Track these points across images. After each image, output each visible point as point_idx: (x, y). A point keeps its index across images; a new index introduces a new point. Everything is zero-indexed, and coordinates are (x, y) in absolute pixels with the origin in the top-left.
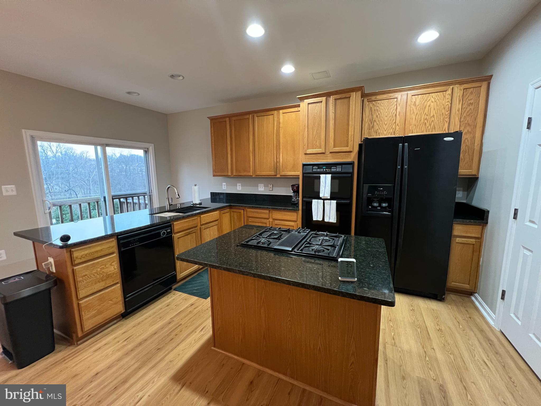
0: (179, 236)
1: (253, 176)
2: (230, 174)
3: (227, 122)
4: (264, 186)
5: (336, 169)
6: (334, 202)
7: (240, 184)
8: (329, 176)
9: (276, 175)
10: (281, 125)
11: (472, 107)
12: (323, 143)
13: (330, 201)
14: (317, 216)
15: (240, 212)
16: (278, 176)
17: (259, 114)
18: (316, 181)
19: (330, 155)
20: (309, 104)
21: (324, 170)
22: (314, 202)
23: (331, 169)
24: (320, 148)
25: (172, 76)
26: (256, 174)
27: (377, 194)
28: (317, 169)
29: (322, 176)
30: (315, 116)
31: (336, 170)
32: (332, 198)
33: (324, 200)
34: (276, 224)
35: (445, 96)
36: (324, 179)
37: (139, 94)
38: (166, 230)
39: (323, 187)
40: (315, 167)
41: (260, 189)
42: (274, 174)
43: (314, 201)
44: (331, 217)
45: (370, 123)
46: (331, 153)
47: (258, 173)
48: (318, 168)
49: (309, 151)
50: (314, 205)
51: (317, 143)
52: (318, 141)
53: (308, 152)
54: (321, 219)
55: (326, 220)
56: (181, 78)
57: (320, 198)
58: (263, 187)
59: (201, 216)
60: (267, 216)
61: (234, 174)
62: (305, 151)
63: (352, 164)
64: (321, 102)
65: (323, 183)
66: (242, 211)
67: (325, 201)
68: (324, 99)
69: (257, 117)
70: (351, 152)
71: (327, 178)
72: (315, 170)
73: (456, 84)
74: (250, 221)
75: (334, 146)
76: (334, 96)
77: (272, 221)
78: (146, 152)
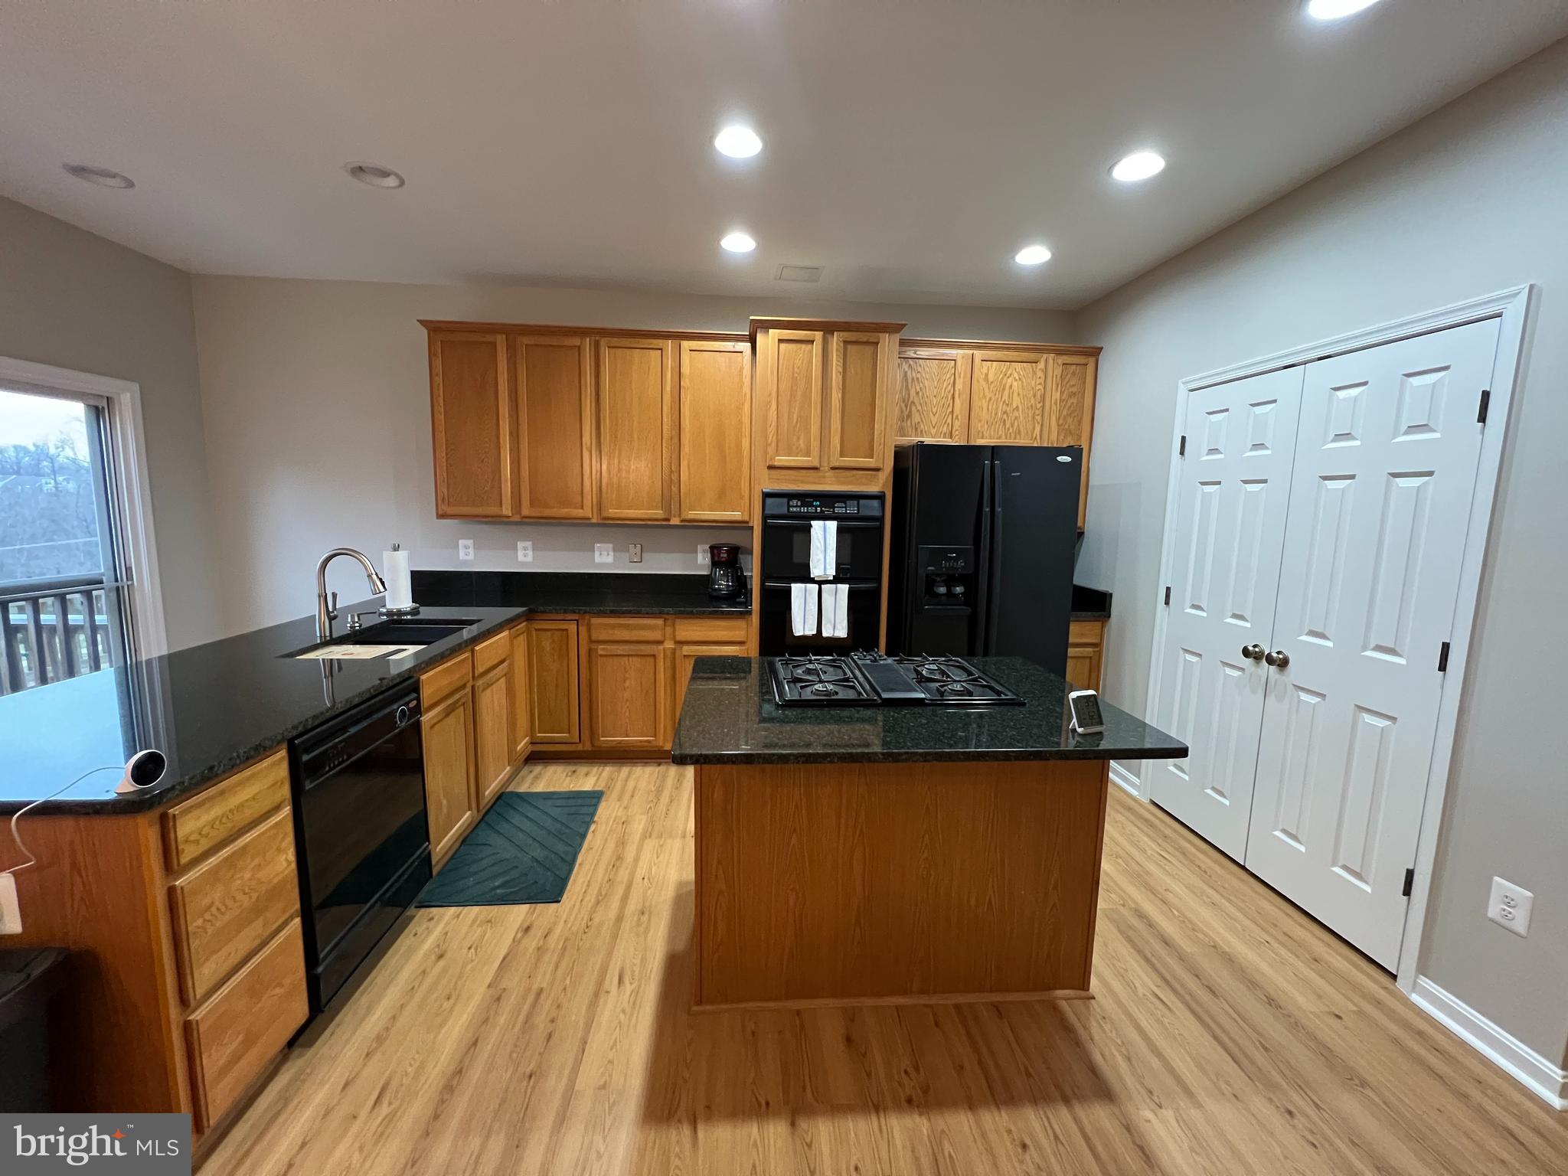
0: (433, 722)
1: (594, 521)
2: (506, 510)
3: (499, 348)
4: (614, 550)
5: (846, 507)
6: (844, 588)
7: (529, 544)
8: (832, 526)
9: (668, 520)
10: (685, 383)
11: (1074, 400)
12: (815, 444)
13: (834, 586)
14: (802, 625)
15: (567, 630)
16: (675, 521)
17: (615, 341)
18: (797, 538)
19: (830, 473)
20: (780, 341)
21: (816, 509)
22: (797, 589)
23: (834, 508)
24: (808, 454)
25: (359, 171)
26: (605, 515)
27: (945, 567)
28: (800, 507)
29: (817, 526)
30: (796, 375)
31: (846, 510)
32: (837, 580)
33: (820, 583)
34: (685, 656)
35: (1034, 373)
36: (822, 533)
37: (130, 184)
38: (406, 704)
39: (819, 552)
40: (794, 502)
41: (598, 559)
42: (663, 517)
43: (795, 587)
44: (837, 627)
45: (903, 405)
46: (833, 468)
47: (613, 512)
48: (803, 505)
49: (782, 460)
50: (797, 597)
51: (801, 442)
52: (802, 437)
53: (777, 464)
54: (811, 631)
55: (826, 633)
56: (392, 181)
57: (813, 581)
58: (611, 553)
59: (477, 648)
60: (656, 635)
61: (525, 512)
62: (771, 459)
63: (880, 497)
64: (812, 342)
65: (820, 542)
66: (573, 627)
67: (823, 586)
68: (818, 335)
69: (609, 347)
70: (877, 470)
71: (828, 530)
72: (795, 509)
73: (1048, 351)
74: (600, 652)
75: (842, 455)
76: (842, 334)
77: (675, 649)
78: (100, 412)
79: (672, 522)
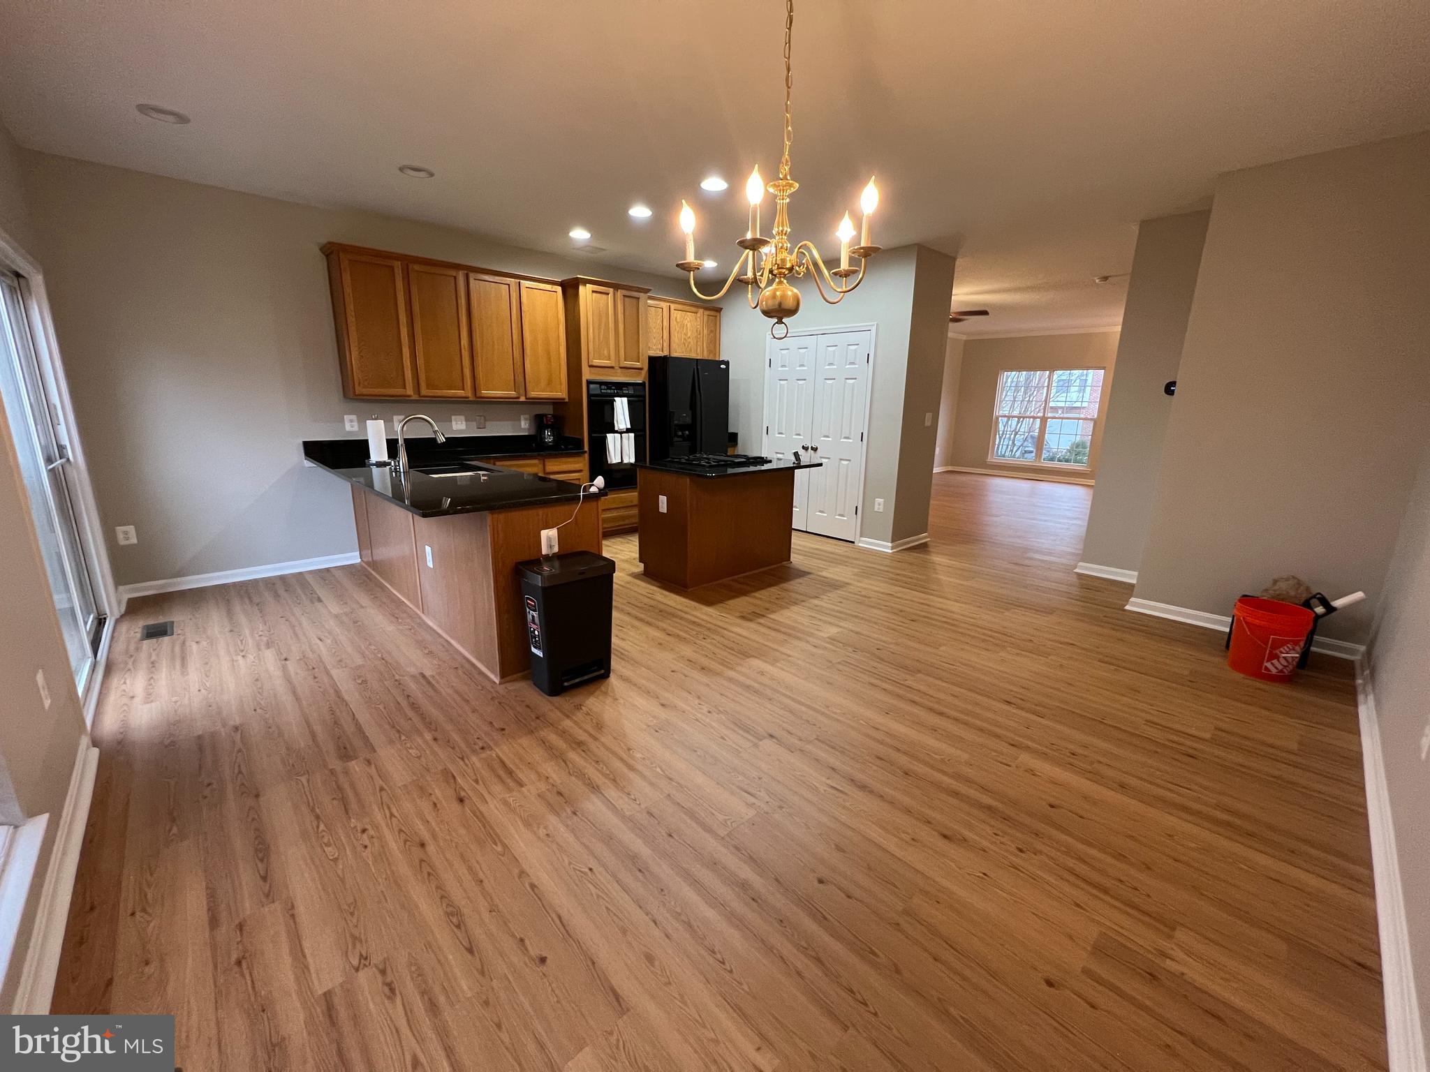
3: (396, 271)
4: (466, 421)
5: (629, 390)
6: (632, 435)
8: (625, 400)
9: (518, 398)
10: (525, 308)
11: (712, 335)
12: (612, 353)
13: (628, 434)
14: (614, 457)
16: (522, 399)
17: (479, 276)
18: (607, 408)
19: (620, 370)
20: (593, 292)
22: (610, 436)
23: (623, 390)
24: (609, 359)
28: (606, 390)
29: (616, 400)
31: (630, 392)
32: (628, 431)
33: (621, 433)
35: (696, 319)
36: (620, 404)
39: (618, 415)
40: (603, 387)
41: (456, 427)
42: (514, 396)
44: (630, 456)
46: (621, 368)
47: (485, 392)
48: (608, 389)
50: (610, 441)
51: (608, 352)
52: (608, 349)
53: (595, 364)
54: (619, 460)
55: (626, 461)
57: (617, 432)
61: (423, 392)
62: (591, 361)
63: (643, 384)
64: (608, 294)
65: (620, 410)
67: (622, 435)
68: (611, 290)
69: (475, 279)
70: (641, 369)
72: (604, 391)
73: (701, 308)
75: (625, 360)
76: (623, 291)
79: (521, 400)
